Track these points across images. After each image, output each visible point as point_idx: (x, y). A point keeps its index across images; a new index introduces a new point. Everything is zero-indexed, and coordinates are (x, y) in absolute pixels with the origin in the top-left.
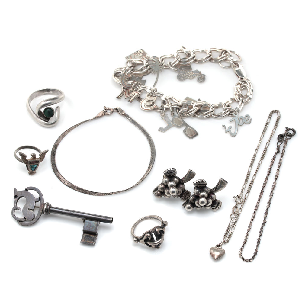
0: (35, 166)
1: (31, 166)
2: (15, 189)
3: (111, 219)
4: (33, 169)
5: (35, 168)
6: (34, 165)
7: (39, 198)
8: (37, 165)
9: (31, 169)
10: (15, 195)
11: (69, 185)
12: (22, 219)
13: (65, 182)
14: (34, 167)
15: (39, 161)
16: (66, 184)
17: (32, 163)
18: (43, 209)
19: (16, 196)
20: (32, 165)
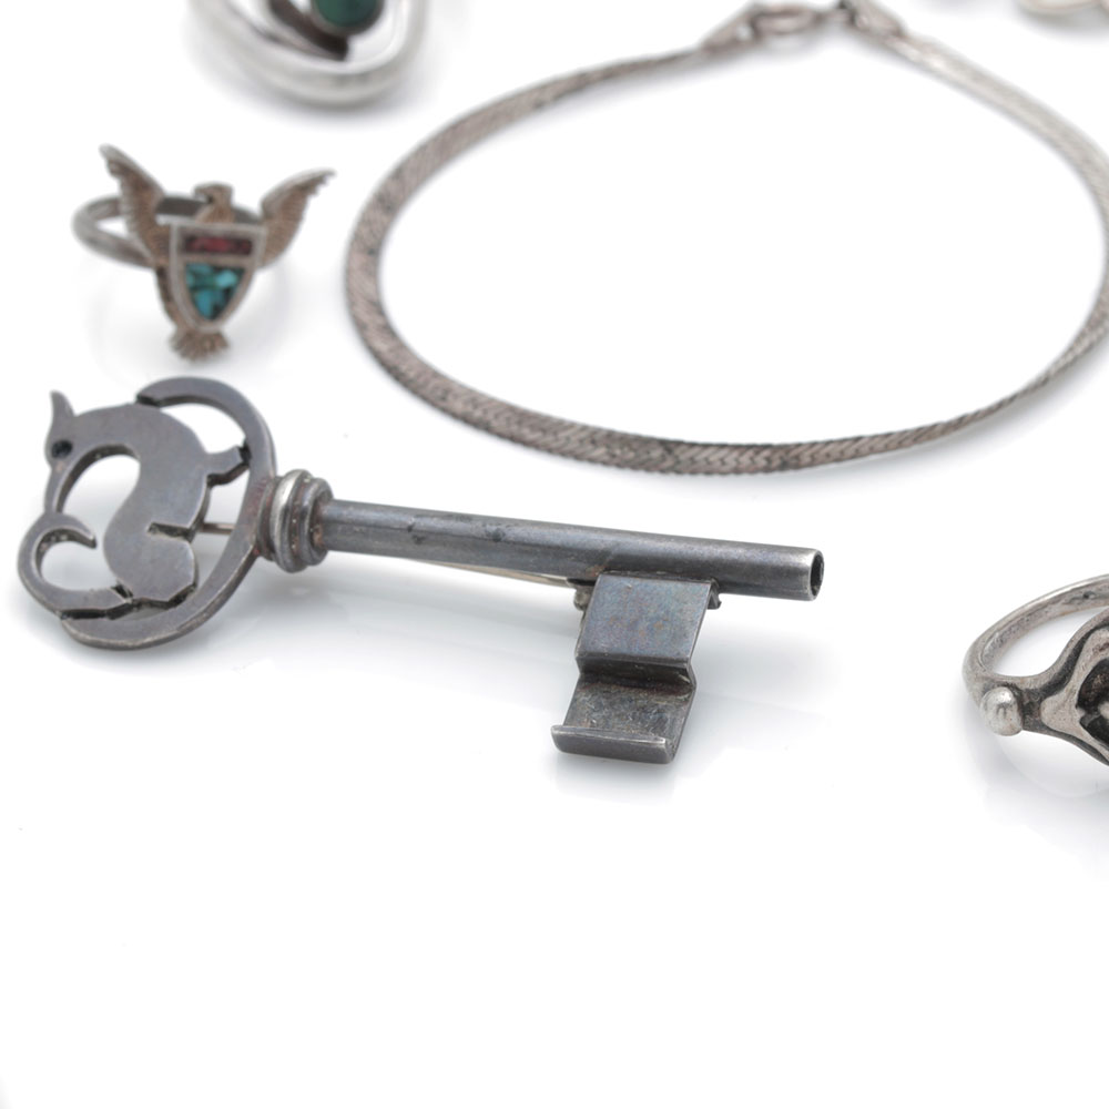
0: (226, 280)
1: (196, 275)
2: (59, 402)
3: (807, 561)
4: (206, 300)
5: (219, 298)
6: (218, 270)
7: (245, 451)
8: (243, 275)
9: (194, 303)
10: (59, 438)
11: (478, 414)
12: (101, 594)
13: (444, 399)
14: (212, 288)
15: (259, 248)
16: (459, 406)
17: (204, 250)
18: (268, 510)
19: (59, 448)
20: (201, 261)
